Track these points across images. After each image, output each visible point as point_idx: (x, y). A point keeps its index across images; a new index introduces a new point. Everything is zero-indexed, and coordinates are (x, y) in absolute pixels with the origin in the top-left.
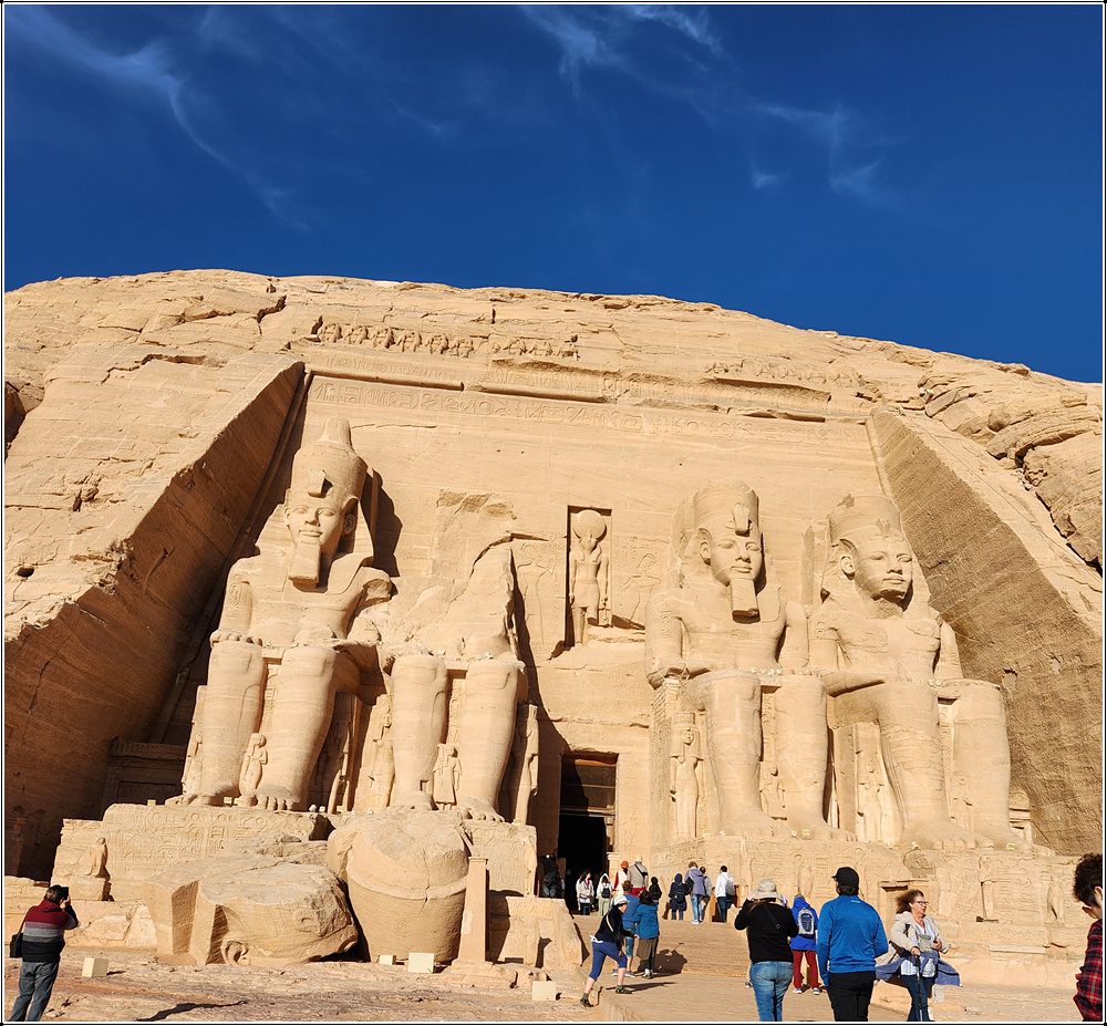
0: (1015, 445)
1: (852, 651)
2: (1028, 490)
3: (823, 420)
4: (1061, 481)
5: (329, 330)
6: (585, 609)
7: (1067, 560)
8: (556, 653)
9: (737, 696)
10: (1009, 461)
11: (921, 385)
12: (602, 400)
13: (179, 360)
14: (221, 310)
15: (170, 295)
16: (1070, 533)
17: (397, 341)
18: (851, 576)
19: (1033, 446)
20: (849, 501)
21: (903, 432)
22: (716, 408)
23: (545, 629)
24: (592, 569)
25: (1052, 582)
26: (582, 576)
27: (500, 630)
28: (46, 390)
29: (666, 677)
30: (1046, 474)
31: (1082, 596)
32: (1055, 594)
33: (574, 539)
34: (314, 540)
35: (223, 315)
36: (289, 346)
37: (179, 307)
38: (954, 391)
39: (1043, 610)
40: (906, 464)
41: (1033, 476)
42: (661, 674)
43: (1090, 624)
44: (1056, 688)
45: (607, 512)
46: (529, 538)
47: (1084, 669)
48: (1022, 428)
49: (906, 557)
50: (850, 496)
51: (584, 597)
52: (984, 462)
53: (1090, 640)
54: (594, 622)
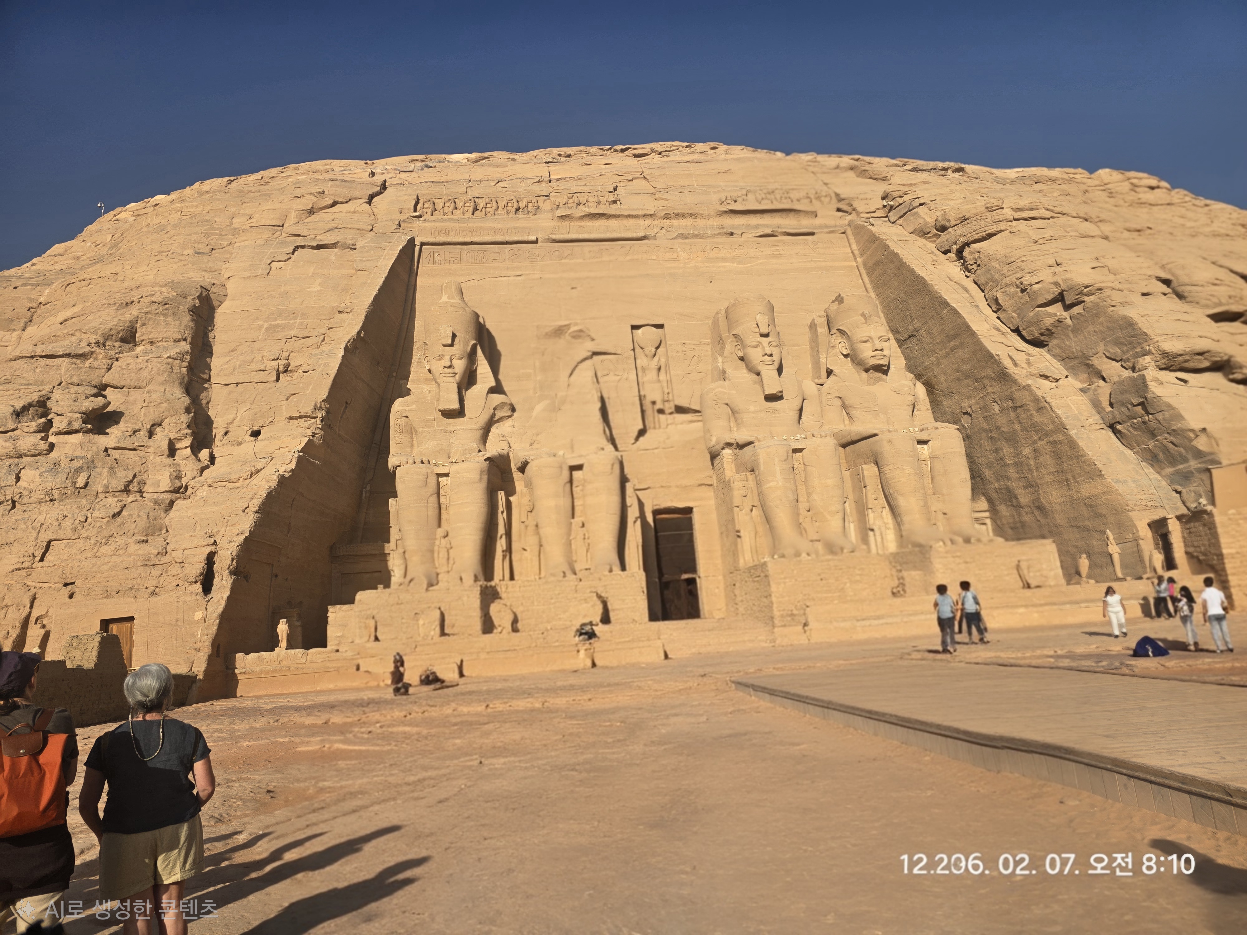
0: (955, 243)
1: (853, 412)
2: (967, 277)
3: (814, 234)
4: (989, 270)
5: (426, 205)
6: (654, 403)
7: (998, 329)
8: (637, 440)
9: (776, 459)
10: (952, 255)
11: (883, 198)
12: (644, 238)
13: (319, 247)
14: (340, 200)
15: (298, 192)
16: (998, 310)
17: (480, 207)
18: (846, 356)
19: (968, 244)
20: (839, 299)
21: (874, 239)
22: (732, 234)
25: (989, 348)
28: (227, 286)
29: (723, 449)
30: (979, 266)
31: (1010, 357)
32: (991, 356)
33: (638, 350)
34: (452, 379)
35: (342, 203)
36: (399, 225)
37: (308, 202)
38: (908, 202)
39: (985, 368)
40: (879, 263)
41: (970, 267)
42: (718, 447)
43: (1017, 377)
44: (998, 423)
46: (605, 354)
47: (1015, 408)
48: (960, 230)
49: (885, 338)
50: (840, 295)
51: (652, 393)
52: (935, 258)
53: (1017, 388)
54: (661, 412)
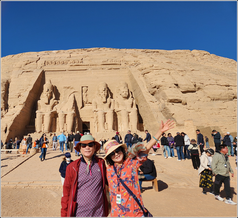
0: (143, 73)
3: (119, 69)
5: (47, 63)
6: (85, 101)
7: (147, 92)
8: (81, 108)
9: (101, 114)
10: (142, 75)
11: (134, 61)
12: (86, 70)
13: (27, 72)
14: (31, 62)
16: (147, 88)
17: (56, 63)
18: (120, 94)
19: (145, 74)
22: (103, 69)
23: (79, 105)
24: (86, 96)
25: (144, 95)
26: (84, 97)
27: (72, 107)
28: (11, 79)
29: (94, 112)
30: (146, 78)
32: (144, 97)
33: (83, 91)
34: (47, 98)
36: (41, 67)
37: (25, 63)
38: (138, 63)
39: (143, 99)
40: (130, 75)
43: (147, 101)
44: (145, 109)
45: (87, 87)
46: (77, 92)
47: (147, 107)
49: (127, 92)
51: (85, 100)
54: (86, 103)
